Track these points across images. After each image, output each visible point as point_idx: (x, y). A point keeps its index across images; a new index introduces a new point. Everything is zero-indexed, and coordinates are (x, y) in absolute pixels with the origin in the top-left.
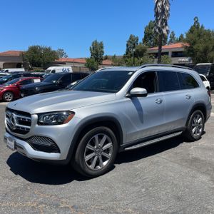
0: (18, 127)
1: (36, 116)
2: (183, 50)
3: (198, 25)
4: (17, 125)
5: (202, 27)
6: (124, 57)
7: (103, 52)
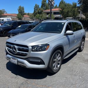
0: (18, 52)
1: (31, 47)
2: (59, 11)
3: (63, 1)
4: (18, 51)
5: (65, 2)
6: (33, 14)
7: (24, 11)
